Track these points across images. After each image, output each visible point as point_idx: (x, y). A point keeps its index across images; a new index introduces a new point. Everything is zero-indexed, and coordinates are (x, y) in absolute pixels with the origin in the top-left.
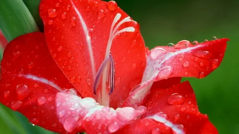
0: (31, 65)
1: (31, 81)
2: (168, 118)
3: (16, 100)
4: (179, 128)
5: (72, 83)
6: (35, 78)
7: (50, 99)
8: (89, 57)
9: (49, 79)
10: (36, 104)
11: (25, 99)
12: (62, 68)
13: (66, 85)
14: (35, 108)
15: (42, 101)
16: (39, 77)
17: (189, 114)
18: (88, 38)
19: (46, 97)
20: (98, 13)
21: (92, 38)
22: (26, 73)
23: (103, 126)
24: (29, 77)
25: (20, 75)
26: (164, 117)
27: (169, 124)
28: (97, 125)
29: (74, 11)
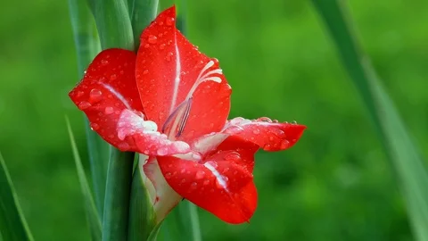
0: (114, 77)
1: (107, 90)
2: (217, 169)
3: (87, 101)
4: (224, 179)
5: (144, 106)
6: (112, 90)
7: (117, 112)
8: (171, 97)
9: (125, 97)
10: (103, 111)
11: (95, 104)
12: (140, 89)
13: (138, 107)
14: (100, 114)
15: (109, 110)
16: (116, 91)
17: (237, 170)
18: (178, 79)
19: (114, 110)
20: (196, 62)
21: (181, 82)
22: (106, 81)
23: (154, 146)
24: (108, 87)
25: (100, 83)
26: (214, 166)
27: (216, 173)
28: (149, 143)
29: (174, 47)
